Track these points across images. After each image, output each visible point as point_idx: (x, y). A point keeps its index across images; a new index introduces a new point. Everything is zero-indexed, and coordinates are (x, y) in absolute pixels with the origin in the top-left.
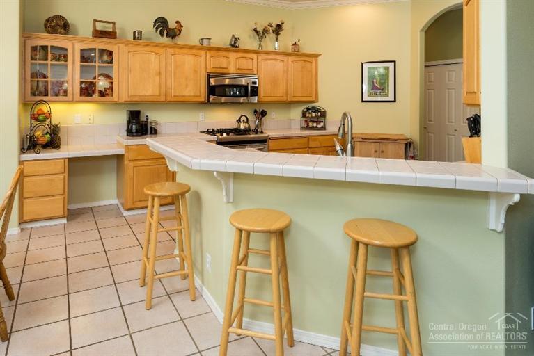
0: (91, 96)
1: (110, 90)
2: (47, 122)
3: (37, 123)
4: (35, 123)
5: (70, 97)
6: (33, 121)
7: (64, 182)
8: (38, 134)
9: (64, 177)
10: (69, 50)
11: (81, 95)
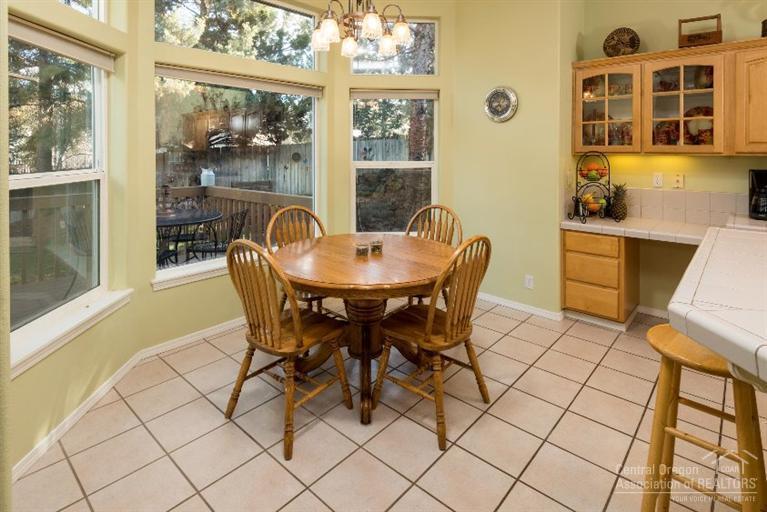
0: (676, 144)
1: (708, 134)
2: (603, 181)
3: (586, 181)
4: (583, 181)
5: (636, 146)
6: (580, 179)
7: (619, 271)
8: (589, 197)
9: (619, 263)
10: (634, 76)
11: (654, 143)
